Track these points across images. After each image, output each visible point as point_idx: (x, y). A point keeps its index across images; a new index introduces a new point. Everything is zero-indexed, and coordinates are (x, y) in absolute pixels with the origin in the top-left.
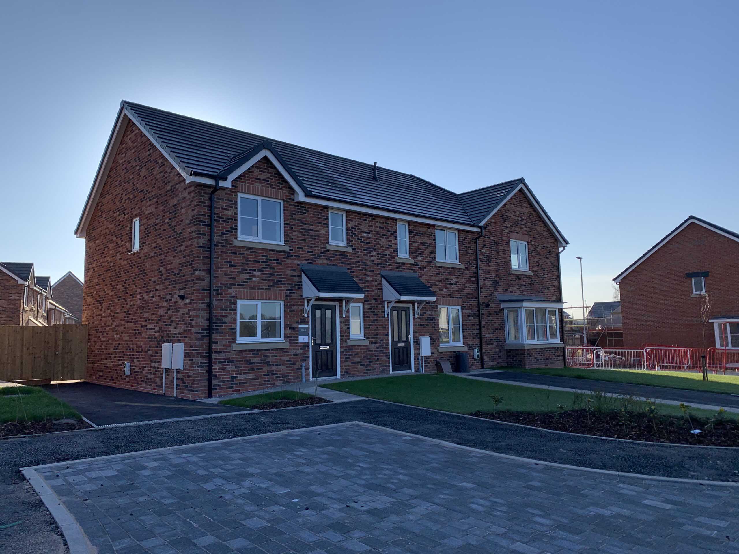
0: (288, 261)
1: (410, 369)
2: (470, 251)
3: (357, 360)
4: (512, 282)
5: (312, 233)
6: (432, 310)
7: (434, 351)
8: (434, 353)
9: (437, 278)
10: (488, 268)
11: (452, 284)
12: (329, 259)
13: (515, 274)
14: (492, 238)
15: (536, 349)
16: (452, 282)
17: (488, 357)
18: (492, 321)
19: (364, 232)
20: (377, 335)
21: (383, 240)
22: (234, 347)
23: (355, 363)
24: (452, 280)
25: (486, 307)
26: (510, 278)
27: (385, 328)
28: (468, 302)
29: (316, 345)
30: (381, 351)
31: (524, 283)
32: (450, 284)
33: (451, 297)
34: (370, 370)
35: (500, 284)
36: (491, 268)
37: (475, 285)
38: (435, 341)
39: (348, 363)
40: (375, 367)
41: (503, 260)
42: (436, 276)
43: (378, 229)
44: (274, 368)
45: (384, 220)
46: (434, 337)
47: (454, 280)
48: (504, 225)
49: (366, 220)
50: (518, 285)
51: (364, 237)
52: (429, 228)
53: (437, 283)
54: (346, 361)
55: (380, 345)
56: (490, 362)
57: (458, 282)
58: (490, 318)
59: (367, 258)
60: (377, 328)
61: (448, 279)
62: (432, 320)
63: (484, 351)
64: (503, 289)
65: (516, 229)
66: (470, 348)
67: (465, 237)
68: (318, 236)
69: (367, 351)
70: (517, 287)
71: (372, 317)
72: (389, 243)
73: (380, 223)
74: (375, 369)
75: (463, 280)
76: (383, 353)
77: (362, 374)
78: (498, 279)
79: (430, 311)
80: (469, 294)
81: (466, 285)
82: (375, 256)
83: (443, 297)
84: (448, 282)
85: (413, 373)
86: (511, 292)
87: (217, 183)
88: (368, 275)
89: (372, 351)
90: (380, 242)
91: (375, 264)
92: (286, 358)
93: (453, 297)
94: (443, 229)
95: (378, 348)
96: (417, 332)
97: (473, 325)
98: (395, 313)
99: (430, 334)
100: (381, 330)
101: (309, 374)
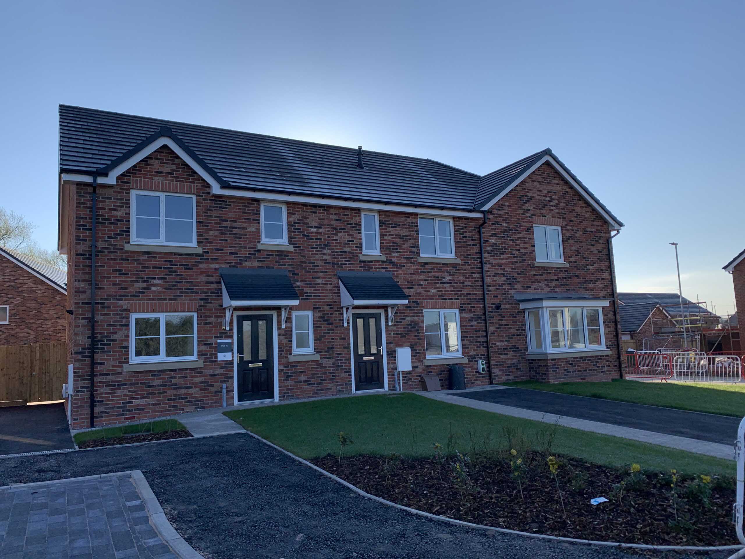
0: (202, 266)
1: (383, 387)
2: (471, 242)
3: (303, 378)
4: (537, 277)
5: (235, 231)
6: (414, 316)
7: (416, 365)
8: (417, 367)
9: (421, 277)
10: (500, 261)
11: (444, 283)
12: (261, 261)
13: (542, 267)
14: (505, 225)
15: (566, 358)
16: (444, 280)
17: (500, 371)
18: (505, 325)
19: (312, 227)
20: (333, 348)
21: (340, 235)
22: (126, 368)
23: (301, 382)
24: (444, 278)
25: (497, 309)
26: (534, 272)
27: (344, 339)
28: (468, 304)
29: (243, 364)
30: (339, 366)
31: (556, 278)
32: (441, 283)
33: (443, 299)
34: (322, 390)
35: (518, 280)
36: (503, 261)
37: (480, 283)
38: (419, 353)
39: (290, 383)
40: (330, 386)
41: (522, 250)
42: (421, 275)
43: (333, 223)
44: (183, 391)
45: (341, 212)
46: (418, 348)
47: (448, 278)
48: (524, 207)
49: (315, 213)
50: (546, 280)
51: (312, 233)
52: (409, 217)
53: (422, 283)
54: (287, 380)
55: (337, 360)
56: (502, 375)
57: (453, 280)
58: (503, 323)
59: (317, 257)
60: (333, 339)
61: (438, 277)
62: (415, 327)
63: (493, 362)
64: (523, 287)
65: (543, 211)
66: (473, 359)
67: (463, 225)
68: (246, 235)
69: (317, 368)
70: (546, 282)
71: (325, 327)
72: (350, 238)
73: (336, 214)
74: (330, 389)
75: (461, 278)
76: (342, 369)
77: (311, 395)
78: (515, 274)
79: (411, 316)
80: (470, 294)
81: (466, 283)
82: (329, 255)
83: (430, 299)
84: (438, 280)
85: (386, 392)
86: (535, 289)
87: (95, 180)
88: (318, 278)
89: (325, 367)
90: (335, 237)
91: (329, 263)
92: (199, 379)
93: (445, 299)
94: (431, 217)
95: (333, 364)
96: (391, 343)
97: (475, 331)
98: (360, 321)
99: (412, 345)
100: (337, 342)
101: (233, 398)
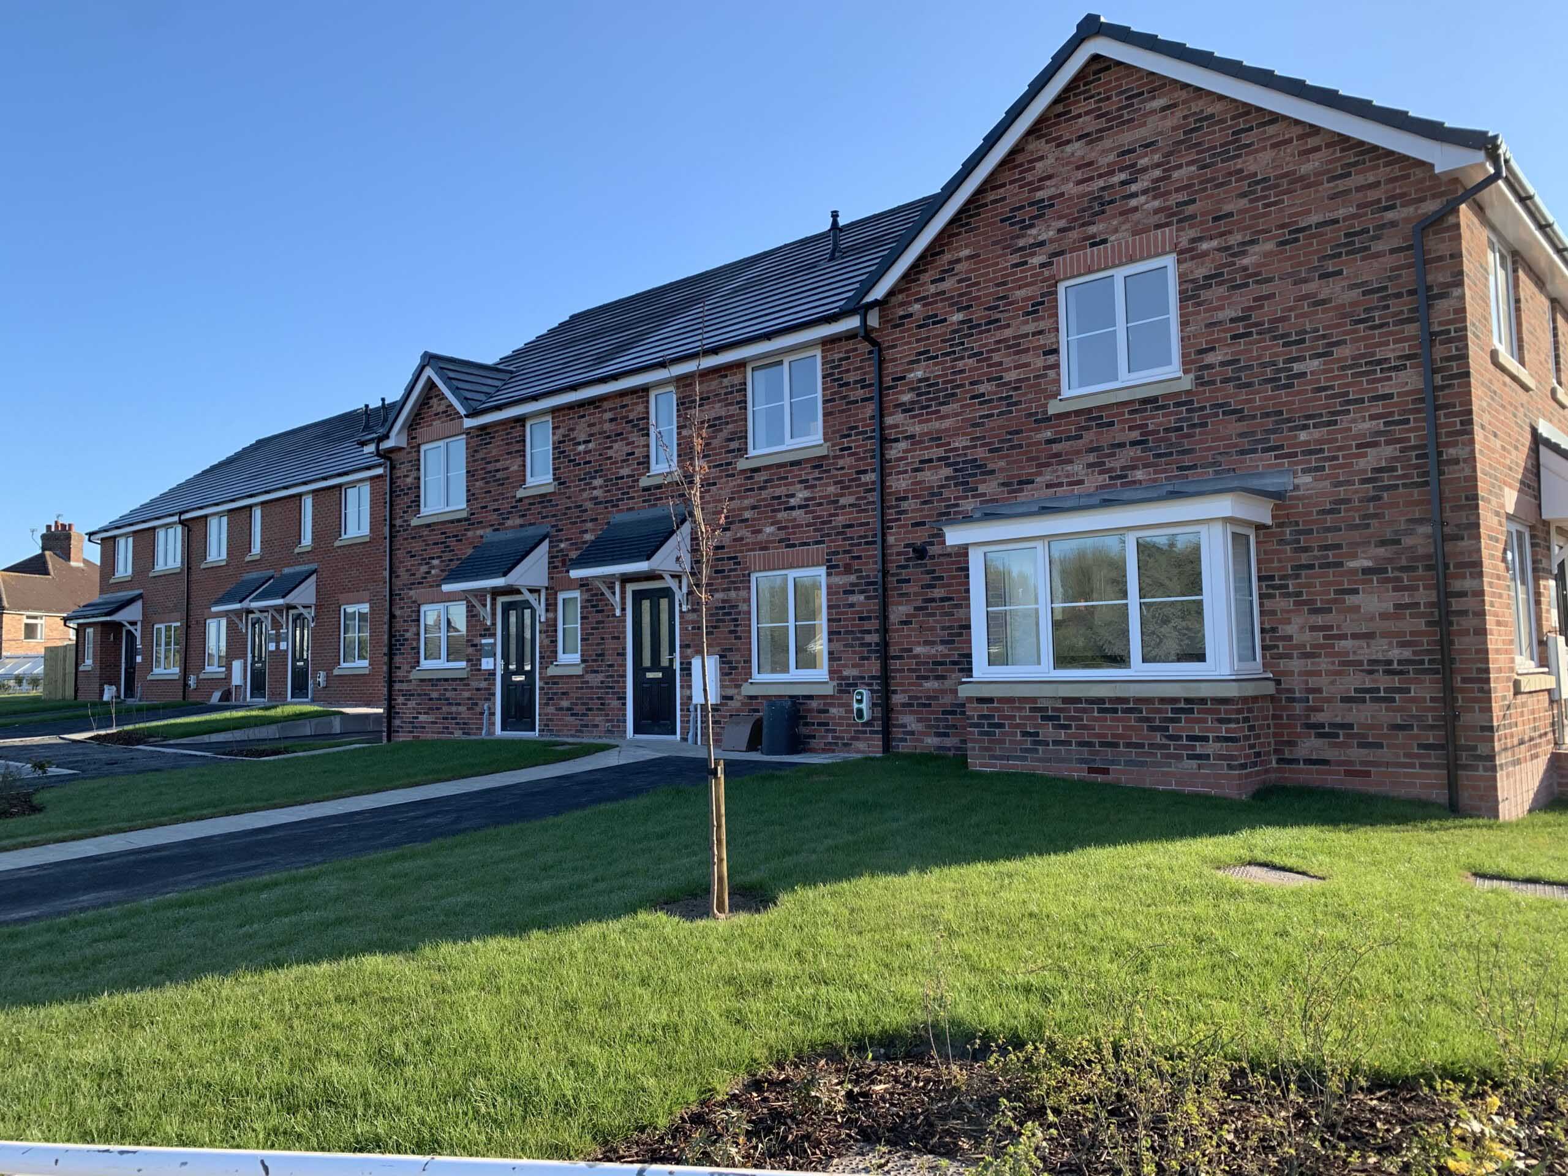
1: (674, 732)
8: (731, 698)
11: (793, 508)
12: (523, 516)
13: (1077, 413)
14: (958, 317)
16: (793, 502)
18: (942, 600)
19: (579, 444)
20: (602, 655)
21: (616, 446)
23: (561, 709)
24: (793, 496)
25: (919, 558)
26: (1049, 434)
27: (618, 638)
28: (845, 552)
29: (507, 674)
30: (608, 687)
31: (1135, 435)
32: (786, 509)
33: (788, 546)
34: (586, 726)
35: (990, 467)
38: (736, 668)
39: (551, 709)
40: (598, 720)
42: (747, 497)
43: (607, 426)
45: (618, 402)
46: (734, 657)
49: (583, 416)
51: (579, 453)
52: (726, 376)
53: (747, 515)
54: (547, 704)
55: (607, 677)
56: (928, 735)
57: (813, 499)
59: (585, 495)
60: (603, 639)
61: (780, 497)
62: (730, 614)
63: (898, 699)
64: (1003, 484)
65: (1092, 229)
66: (846, 687)
67: (841, 355)
69: (582, 688)
70: (1092, 458)
71: (594, 617)
72: (629, 449)
73: (611, 410)
74: (596, 726)
75: (832, 489)
76: (614, 693)
77: (573, 732)
79: (724, 590)
80: (851, 526)
84: (782, 503)
90: (610, 453)
91: (600, 503)
92: (466, 694)
93: (794, 546)
95: (602, 682)
96: (688, 646)
97: (861, 619)
100: (610, 644)
